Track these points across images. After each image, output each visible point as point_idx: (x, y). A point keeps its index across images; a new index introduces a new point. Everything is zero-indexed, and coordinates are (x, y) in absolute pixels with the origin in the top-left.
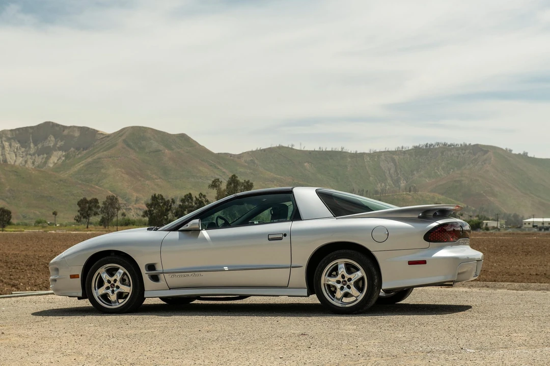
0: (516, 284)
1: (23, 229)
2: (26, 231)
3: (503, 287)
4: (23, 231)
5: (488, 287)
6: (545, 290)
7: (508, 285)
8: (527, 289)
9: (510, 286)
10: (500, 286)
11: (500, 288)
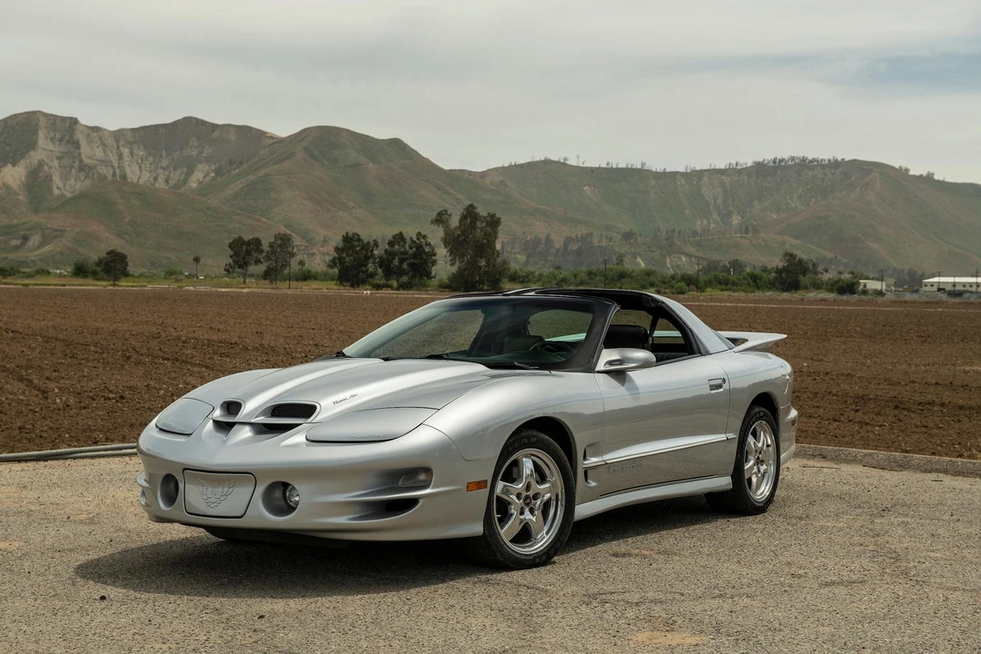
0: (882, 455)
1: (145, 284)
2: (149, 287)
3: (853, 460)
4: (146, 286)
5: (824, 457)
6: (941, 472)
7: (866, 455)
8: (902, 466)
9: (868, 459)
10: (849, 458)
11: (848, 462)
